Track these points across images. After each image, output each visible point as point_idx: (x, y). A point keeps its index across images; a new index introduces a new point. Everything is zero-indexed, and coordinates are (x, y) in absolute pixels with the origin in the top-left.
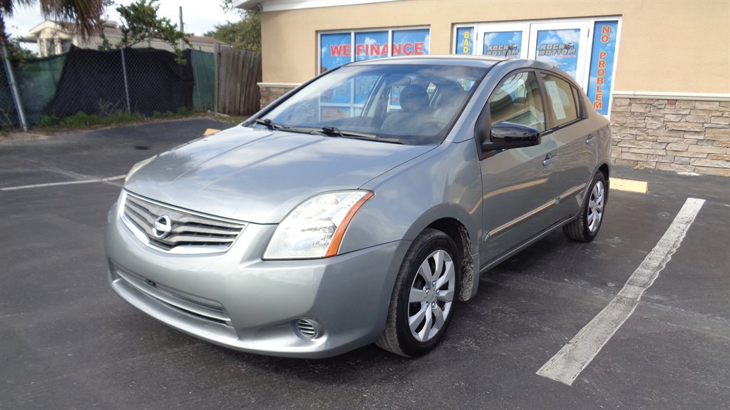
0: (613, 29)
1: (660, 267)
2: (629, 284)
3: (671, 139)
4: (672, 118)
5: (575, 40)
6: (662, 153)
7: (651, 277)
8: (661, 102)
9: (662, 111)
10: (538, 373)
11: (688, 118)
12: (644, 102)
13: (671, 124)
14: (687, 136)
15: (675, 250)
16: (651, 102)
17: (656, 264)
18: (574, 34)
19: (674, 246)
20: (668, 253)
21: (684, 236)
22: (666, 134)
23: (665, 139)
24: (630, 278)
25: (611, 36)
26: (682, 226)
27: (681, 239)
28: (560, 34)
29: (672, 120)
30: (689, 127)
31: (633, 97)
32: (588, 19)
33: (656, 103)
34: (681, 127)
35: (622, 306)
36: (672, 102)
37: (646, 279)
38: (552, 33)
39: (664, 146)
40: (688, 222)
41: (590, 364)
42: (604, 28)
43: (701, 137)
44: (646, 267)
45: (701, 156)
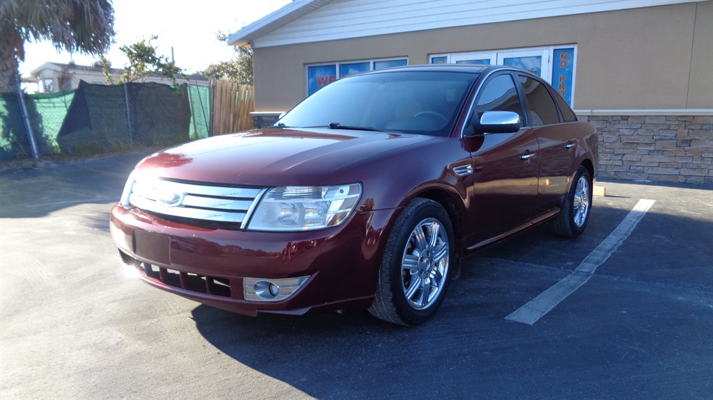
0: (570, 56)
1: (612, 249)
2: (585, 262)
3: (626, 151)
4: (626, 132)
5: (538, 66)
6: (619, 163)
7: (604, 257)
8: (615, 118)
9: (617, 126)
10: (506, 318)
11: (639, 132)
12: (600, 119)
13: (625, 137)
14: (639, 148)
15: (626, 237)
16: (606, 119)
17: (609, 247)
18: (536, 61)
19: (625, 235)
20: (620, 240)
21: (635, 227)
22: (622, 147)
23: (621, 151)
24: (587, 258)
25: (569, 62)
26: (634, 220)
27: (632, 229)
28: (524, 61)
29: (626, 133)
30: (641, 140)
31: (590, 114)
32: (547, 48)
33: (611, 120)
34: (634, 140)
35: (578, 278)
36: (625, 118)
37: (600, 258)
38: (517, 60)
39: (620, 157)
40: (639, 217)
41: (548, 313)
42: (562, 55)
43: (652, 148)
44: (600, 249)
45: (652, 165)
